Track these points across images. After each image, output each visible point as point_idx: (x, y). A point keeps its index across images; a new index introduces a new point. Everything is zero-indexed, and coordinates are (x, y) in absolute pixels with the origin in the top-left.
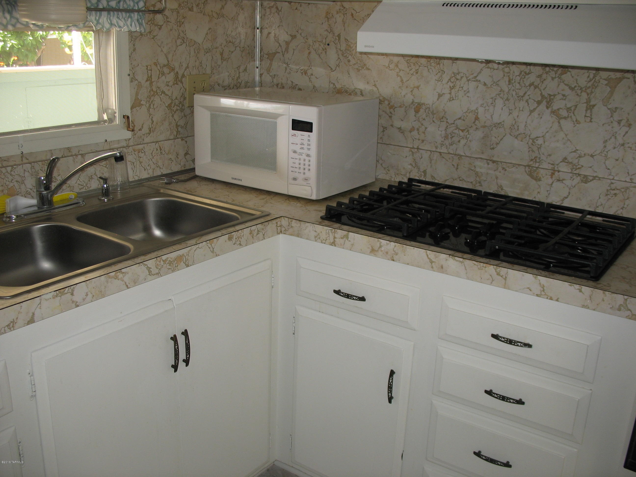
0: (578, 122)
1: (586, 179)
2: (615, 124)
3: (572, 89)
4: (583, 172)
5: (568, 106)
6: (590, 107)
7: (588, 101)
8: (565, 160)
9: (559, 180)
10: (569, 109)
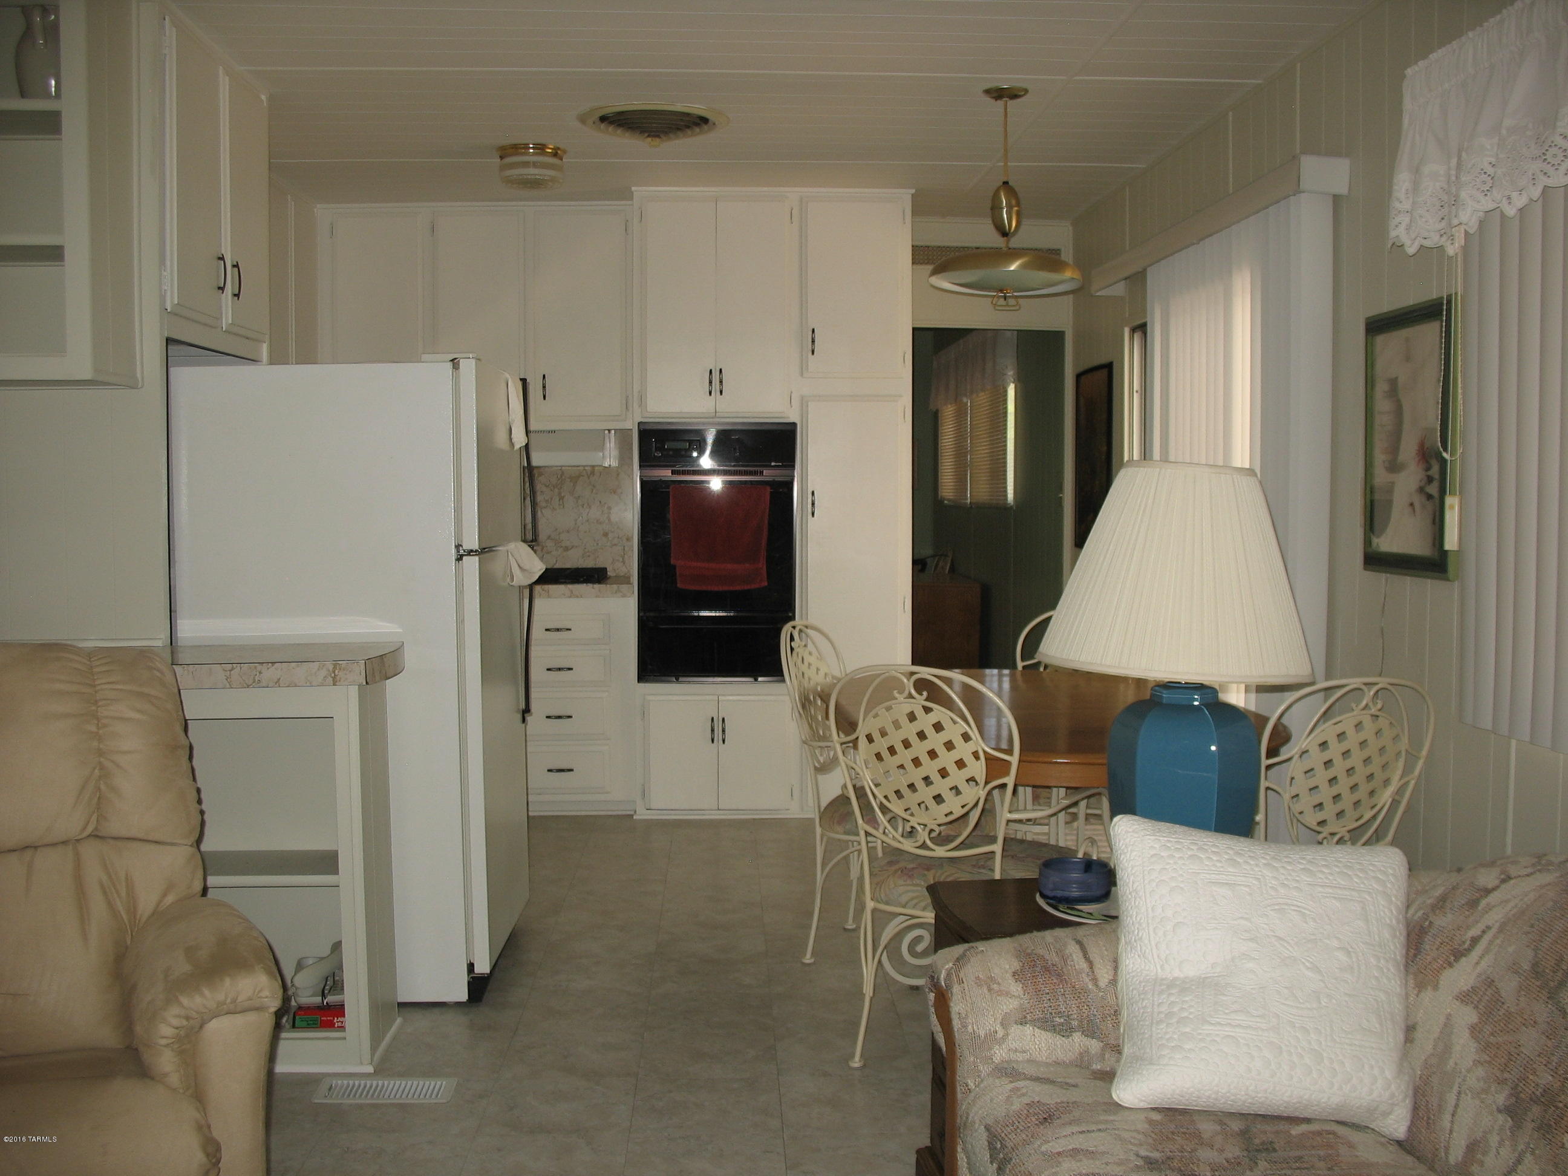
0: (554, 509)
1: (567, 549)
2: (580, 507)
3: (547, 486)
4: (563, 545)
5: (546, 498)
6: (561, 498)
7: (560, 494)
8: (549, 537)
9: (548, 553)
10: (547, 501)
